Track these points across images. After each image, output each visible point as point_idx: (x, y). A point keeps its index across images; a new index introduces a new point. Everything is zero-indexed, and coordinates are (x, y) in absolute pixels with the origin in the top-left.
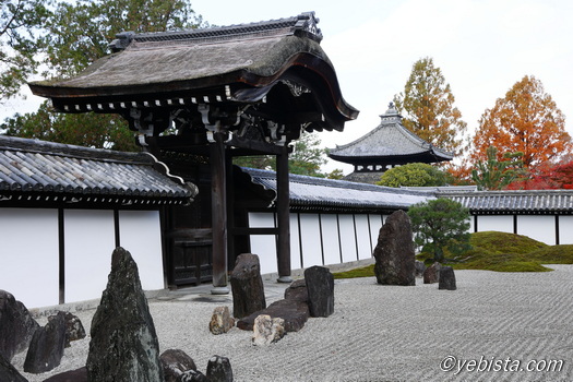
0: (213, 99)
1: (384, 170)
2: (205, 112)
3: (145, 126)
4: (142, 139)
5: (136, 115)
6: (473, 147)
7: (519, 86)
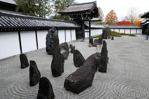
0: (84, 14)
1: (94, 22)
2: (82, 16)
3: (73, 18)
4: (73, 19)
5: (72, 16)
6: (105, 19)
7: (111, 11)
